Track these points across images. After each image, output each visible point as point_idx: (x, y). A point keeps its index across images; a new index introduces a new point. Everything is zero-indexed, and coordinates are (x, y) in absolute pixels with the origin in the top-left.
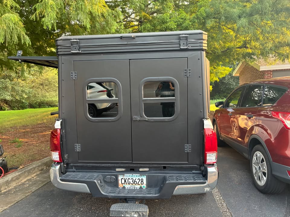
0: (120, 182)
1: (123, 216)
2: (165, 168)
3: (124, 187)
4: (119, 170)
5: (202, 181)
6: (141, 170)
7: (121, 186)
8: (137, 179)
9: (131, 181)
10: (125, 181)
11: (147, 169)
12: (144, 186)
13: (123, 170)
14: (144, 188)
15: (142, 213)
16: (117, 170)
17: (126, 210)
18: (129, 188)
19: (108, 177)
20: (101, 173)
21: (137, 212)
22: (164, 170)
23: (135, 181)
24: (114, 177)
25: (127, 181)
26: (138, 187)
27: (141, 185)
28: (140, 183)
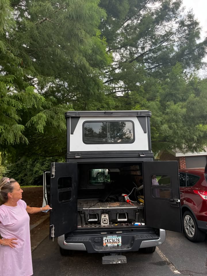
0: (104, 242)
1: (111, 263)
2: (132, 230)
3: (107, 245)
4: (103, 234)
5: (157, 237)
6: (117, 232)
7: (105, 245)
8: (115, 239)
9: (111, 240)
10: (108, 241)
11: (121, 232)
12: (120, 244)
13: (106, 233)
14: (120, 245)
15: (124, 260)
16: (102, 233)
17: (113, 259)
18: (110, 246)
19: (96, 238)
20: (91, 236)
21: (120, 260)
22: (132, 232)
23: (114, 241)
24: (100, 238)
25: (109, 241)
26: (116, 245)
27: (118, 243)
28: (117, 242)
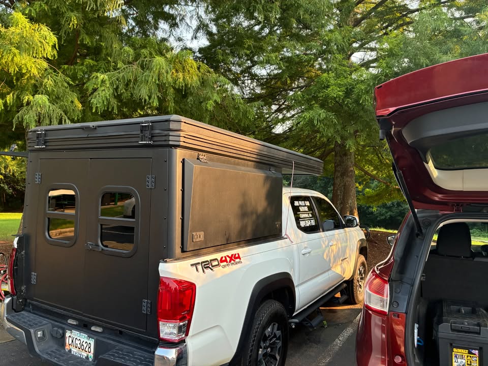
0: (67, 341)
2: (121, 332)
3: (70, 351)
6: (93, 328)
7: (68, 348)
8: (84, 342)
9: (78, 343)
11: (100, 330)
12: (91, 355)
13: (75, 323)
14: (91, 359)
16: (69, 321)
18: (75, 354)
19: (55, 328)
20: (51, 321)
22: (119, 337)
24: (62, 330)
25: (74, 341)
26: (85, 354)
27: (88, 353)
28: (87, 349)
